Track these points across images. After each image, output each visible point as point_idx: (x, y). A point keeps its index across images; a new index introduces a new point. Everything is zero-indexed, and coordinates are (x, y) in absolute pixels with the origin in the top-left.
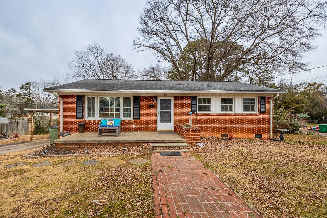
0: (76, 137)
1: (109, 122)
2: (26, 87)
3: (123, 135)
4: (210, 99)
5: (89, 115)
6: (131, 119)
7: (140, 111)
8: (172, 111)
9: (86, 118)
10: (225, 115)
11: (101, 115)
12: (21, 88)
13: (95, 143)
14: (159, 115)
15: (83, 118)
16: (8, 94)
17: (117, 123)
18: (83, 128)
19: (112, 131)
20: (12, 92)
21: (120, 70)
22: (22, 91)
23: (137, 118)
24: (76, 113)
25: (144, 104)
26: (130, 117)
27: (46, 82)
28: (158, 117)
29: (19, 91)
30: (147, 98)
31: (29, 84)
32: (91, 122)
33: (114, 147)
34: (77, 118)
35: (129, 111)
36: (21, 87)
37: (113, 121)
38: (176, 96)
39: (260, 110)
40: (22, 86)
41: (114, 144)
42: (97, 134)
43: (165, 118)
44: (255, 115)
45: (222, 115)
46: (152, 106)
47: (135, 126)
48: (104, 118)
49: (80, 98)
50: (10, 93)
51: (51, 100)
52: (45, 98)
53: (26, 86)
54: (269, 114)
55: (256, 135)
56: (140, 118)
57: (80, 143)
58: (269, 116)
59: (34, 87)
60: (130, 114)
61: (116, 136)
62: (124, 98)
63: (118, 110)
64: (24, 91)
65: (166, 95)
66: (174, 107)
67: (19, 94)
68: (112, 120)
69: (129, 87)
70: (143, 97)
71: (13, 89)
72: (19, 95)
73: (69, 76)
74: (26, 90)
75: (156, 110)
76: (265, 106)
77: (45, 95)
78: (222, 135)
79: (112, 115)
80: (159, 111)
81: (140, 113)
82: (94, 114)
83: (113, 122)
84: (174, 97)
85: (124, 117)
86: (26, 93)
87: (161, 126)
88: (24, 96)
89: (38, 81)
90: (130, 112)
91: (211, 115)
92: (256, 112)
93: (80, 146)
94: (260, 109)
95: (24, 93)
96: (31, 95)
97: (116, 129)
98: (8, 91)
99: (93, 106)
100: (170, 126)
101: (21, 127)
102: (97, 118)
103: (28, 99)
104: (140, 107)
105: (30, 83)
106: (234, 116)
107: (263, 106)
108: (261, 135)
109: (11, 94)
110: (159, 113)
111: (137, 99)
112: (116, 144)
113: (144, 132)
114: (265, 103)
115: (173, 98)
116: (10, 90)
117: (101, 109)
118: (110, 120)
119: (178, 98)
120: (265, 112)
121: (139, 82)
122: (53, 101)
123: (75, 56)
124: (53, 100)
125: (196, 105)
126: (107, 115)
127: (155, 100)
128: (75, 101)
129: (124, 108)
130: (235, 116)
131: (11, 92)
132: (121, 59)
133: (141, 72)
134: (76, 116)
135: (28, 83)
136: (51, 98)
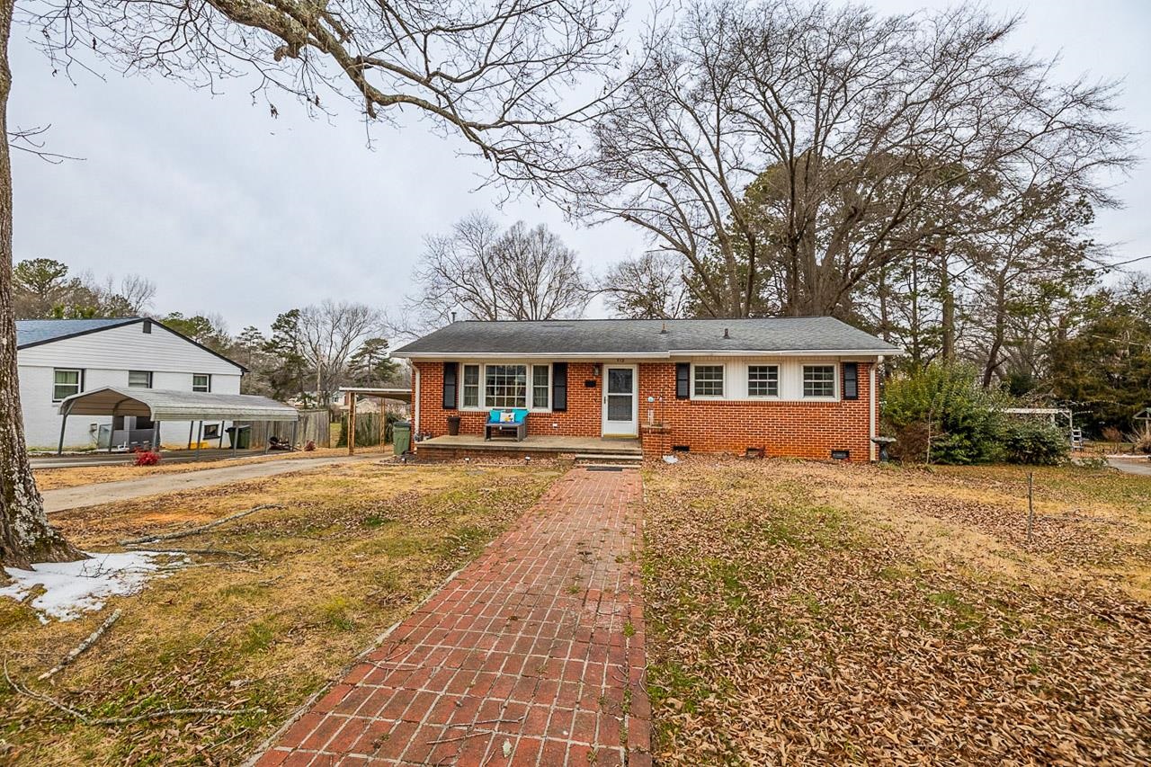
0: (445, 440)
1: (505, 417)
2: (288, 323)
3: (529, 441)
4: (722, 367)
5: (467, 403)
6: (549, 410)
7: (566, 394)
8: (635, 394)
9: (462, 408)
10: (755, 404)
11: (489, 402)
12: (276, 327)
13: (480, 451)
14: (607, 402)
15: (455, 408)
16: (242, 344)
17: (520, 418)
18: (455, 426)
19: (510, 432)
20: (252, 336)
21: (543, 270)
22: (277, 334)
23: (560, 408)
24: (444, 397)
25: (575, 381)
26: (547, 406)
27: (337, 307)
28: (605, 407)
29: (269, 335)
30: (580, 366)
31: (294, 313)
32: (471, 414)
33: (511, 458)
34: (445, 407)
35: (545, 394)
36: (275, 324)
37: (513, 414)
38: (643, 362)
39: (844, 394)
40: (279, 321)
41: (511, 454)
42: (483, 439)
43: (620, 410)
44: (830, 405)
45: (747, 404)
46: (590, 384)
47: (555, 425)
48: (495, 407)
49: (451, 368)
50: (246, 340)
51: (348, 359)
52: (334, 353)
53: (287, 321)
54: (869, 401)
55: (833, 452)
56: (566, 408)
57: (455, 450)
58: (869, 408)
59: (307, 323)
60: (547, 399)
61: (516, 441)
62: (534, 367)
63: (523, 392)
64: (282, 335)
65: (622, 361)
66: (640, 386)
67: (270, 341)
68: (511, 411)
69: (546, 345)
70: (574, 365)
71: (253, 329)
72: (270, 347)
73: (412, 303)
74: (286, 332)
75: (601, 392)
76: (857, 384)
77: (334, 344)
78: (749, 450)
79: (511, 403)
80: (606, 394)
81: (566, 399)
82: (476, 399)
83: (512, 417)
84: (640, 365)
85: (535, 405)
86: (286, 340)
87: (610, 427)
88: (282, 347)
89: (318, 305)
90: (547, 395)
91: (722, 404)
92: (837, 398)
93: (455, 454)
94: (844, 391)
95: (282, 340)
96: (299, 346)
97: (516, 428)
98: (243, 334)
99: (474, 384)
100: (629, 428)
101: (312, 428)
102: (482, 407)
103: (292, 357)
104: (566, 387)
105: (298, 310)
106: (778, 406)
107: (850, 385)
108: (847, 453)
109: (249, 344)
110: (607, 398)
111: (561, 368)
112: (515, 454)
113: (575, 438)
114: (857, 376)
115: (636, 366)
116: (245, 331)
117: (490, 391)
118: (508, 411)
119: (647, 367)
120: (856, 398)
121: (570, 329)
122: (353, 362)
123: (426, 250)
124: (353, 357)
125: (686, 382)
126: (500, 403)
127: (597, 371)
128: (441, 374)
129: (534, 389)
130: (781, 406)
131: (249, 338)
132: (547, 236)
133: (600, 278)
134: (444, 404)
135: (293, 311)
136: (349, 351)
